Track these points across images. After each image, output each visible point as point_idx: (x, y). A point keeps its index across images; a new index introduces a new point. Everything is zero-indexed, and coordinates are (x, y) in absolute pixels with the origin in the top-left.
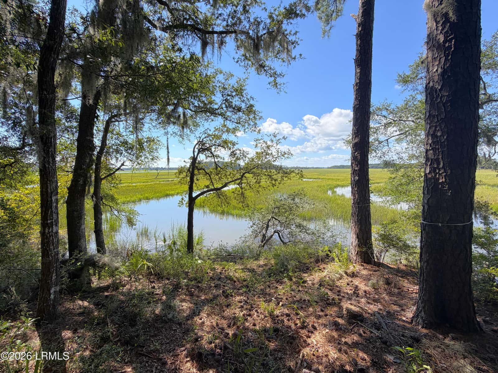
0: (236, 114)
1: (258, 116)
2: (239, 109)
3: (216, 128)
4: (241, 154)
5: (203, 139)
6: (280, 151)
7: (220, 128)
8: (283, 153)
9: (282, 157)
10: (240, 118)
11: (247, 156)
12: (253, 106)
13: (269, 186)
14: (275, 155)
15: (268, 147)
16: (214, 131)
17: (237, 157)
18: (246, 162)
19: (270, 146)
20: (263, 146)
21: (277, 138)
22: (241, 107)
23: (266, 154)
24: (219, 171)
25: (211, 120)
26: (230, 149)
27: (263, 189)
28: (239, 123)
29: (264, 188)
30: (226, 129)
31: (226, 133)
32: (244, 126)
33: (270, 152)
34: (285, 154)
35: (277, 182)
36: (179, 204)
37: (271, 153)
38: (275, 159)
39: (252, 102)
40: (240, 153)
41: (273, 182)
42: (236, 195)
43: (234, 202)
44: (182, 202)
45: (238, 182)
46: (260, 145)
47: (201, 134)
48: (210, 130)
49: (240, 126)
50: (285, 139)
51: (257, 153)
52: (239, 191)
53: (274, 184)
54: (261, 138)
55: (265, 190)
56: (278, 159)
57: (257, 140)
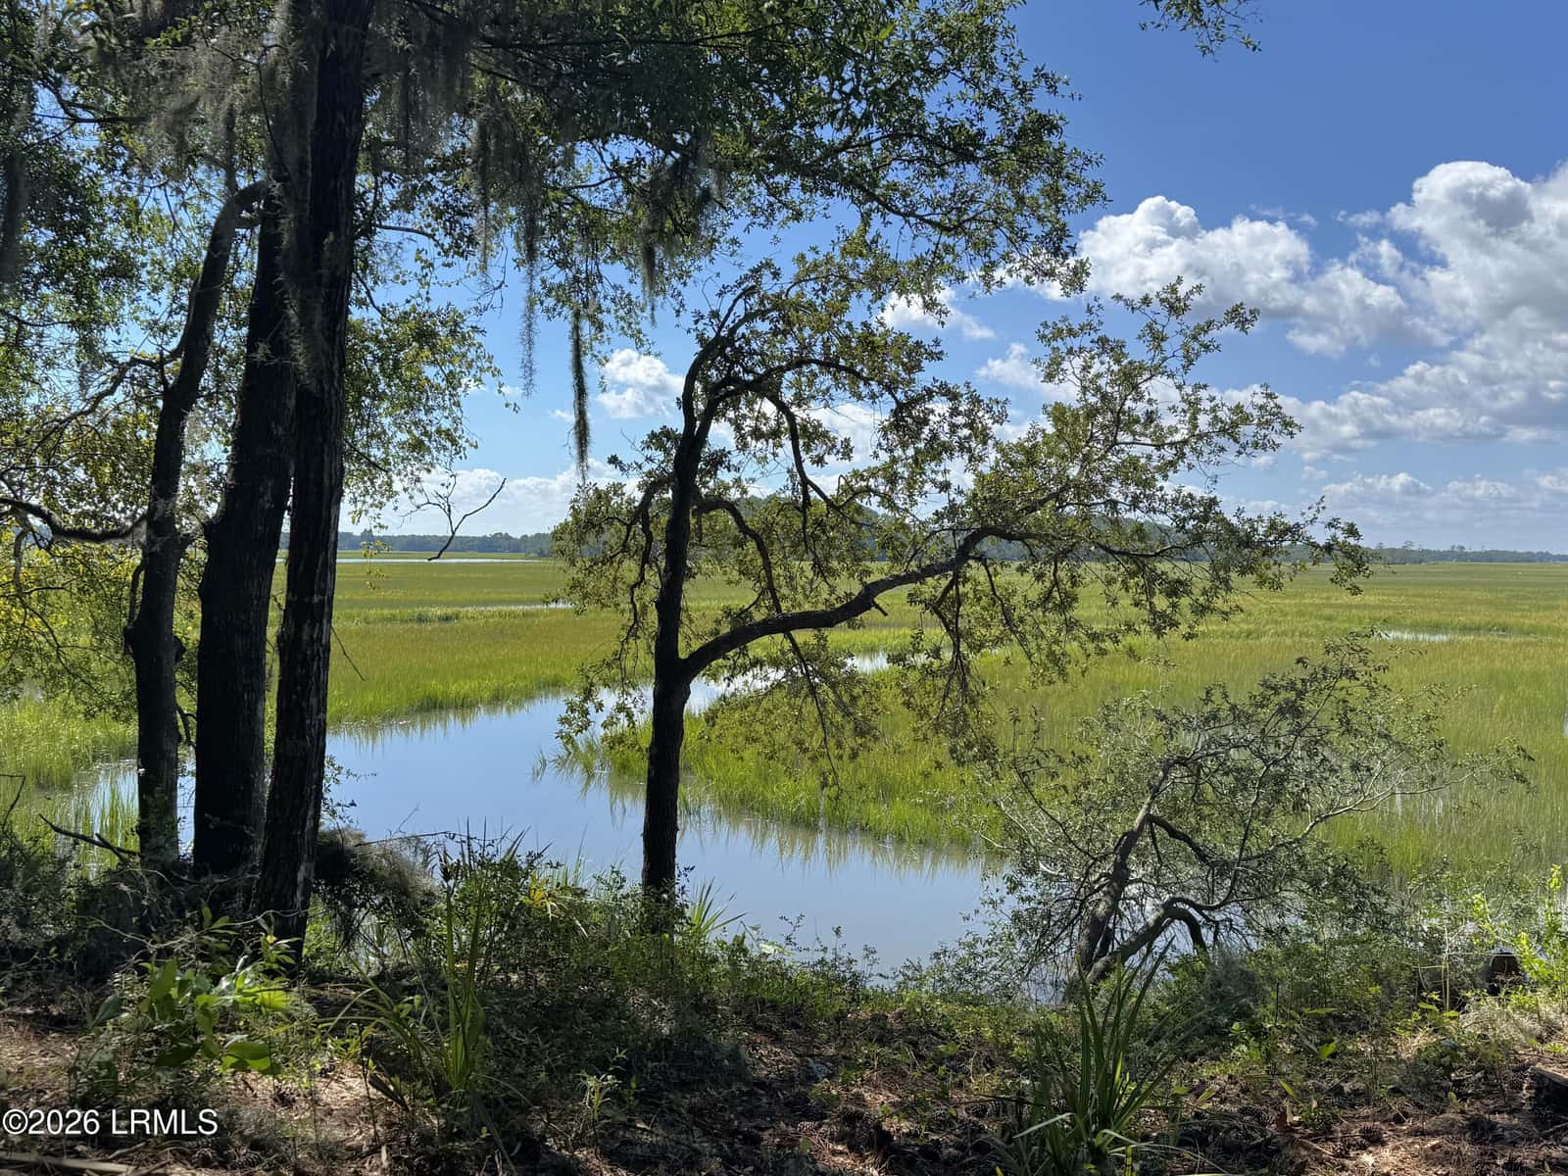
0: (943, 174)
1: (1079, 183)
2: (963, 146)
3: (810, 257)
4: (960, 420)
5: (733, 331)
6: (1206, 405)
7: (829, 260)
8: (1223, 414)
9: (1223, 441)
10: (967, 199)
11: (995, 429)
12: (1053, 127)
13: (1130, 627)
14: (1173, 430)
15: (1129, 379)
16: (798, 282)
17: (934, 436)
18: (985, 468)
19: (1142, 368)
20: (1097, 368)
21: (1190, 320)
22: (981, 134)
23: (1117, 422)
24: (819, 523)
25: (785, 213)
26: (890, 388)
27: (1091, 646)
28: (956, 229)
29: (1094, 637)
30: (864, 264)
31: (868, 295)
32: (983, 246)
33: (1140, 409)
34: (1246, 419)
35: (1185, 601)
36: (564, 721)
37: (1150, 417)
38: (1169, 454)
39: (1042, 102)
40: (955, 412)
41: (1161, 603)
42: (914, 676)
43: (899, 726)
44: (585, 713)
45: (933, 586)
46: (1078, 362)
47: (729, 298)
48: (776, 275)
49: (960, 243)
50: (1243, 324)
51: (1059, 413)
52: (936, 653)
53: (1162, 615)
54: (1084, 318)
55: (1102, 652)
56: (1190, 457)
57: (1058, 334)
